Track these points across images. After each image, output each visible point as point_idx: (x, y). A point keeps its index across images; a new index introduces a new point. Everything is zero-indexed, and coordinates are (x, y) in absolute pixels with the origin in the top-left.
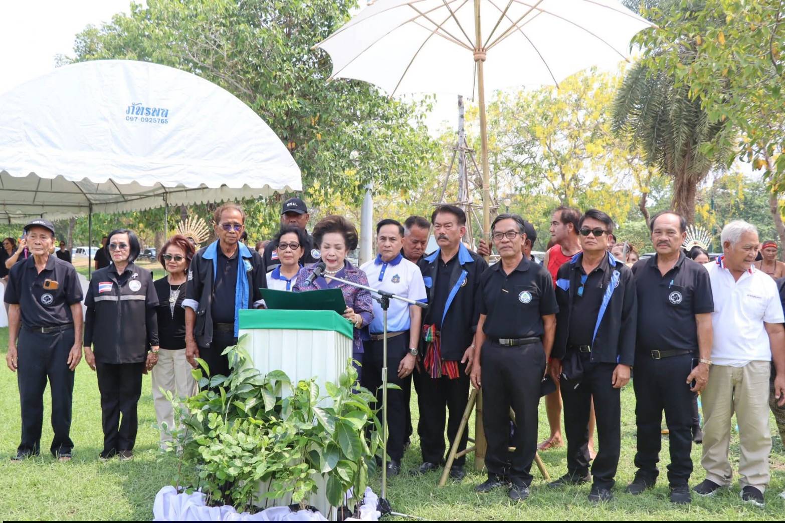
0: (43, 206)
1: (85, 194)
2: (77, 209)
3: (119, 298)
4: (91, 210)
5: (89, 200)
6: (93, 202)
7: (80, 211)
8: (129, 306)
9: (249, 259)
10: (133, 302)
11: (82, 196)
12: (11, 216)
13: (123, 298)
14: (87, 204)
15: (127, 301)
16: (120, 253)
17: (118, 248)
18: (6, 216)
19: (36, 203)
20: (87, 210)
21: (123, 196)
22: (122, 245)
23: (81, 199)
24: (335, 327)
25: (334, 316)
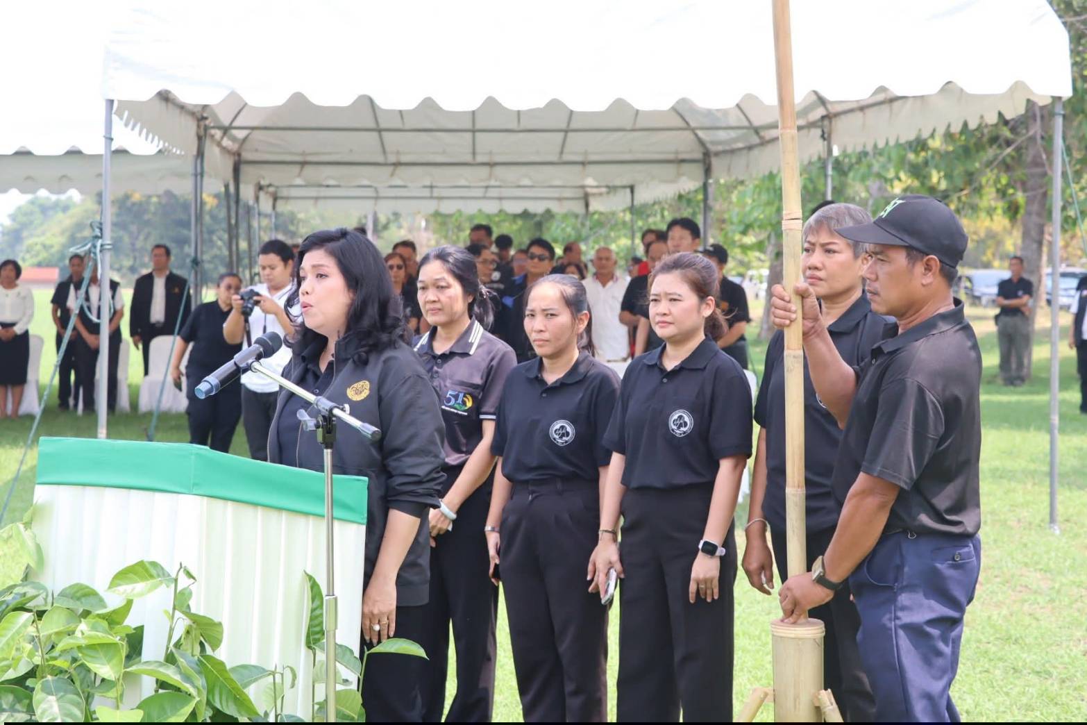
0: (583, 163)
1: (693, 130)
2: (672, 169)
4: (708, 171)
5: (701, 142)
6: (713, 148)
7: (679, 175)
11: (688, 134)
12: (589, 190)
14: (699, 156)
18: (580, 193)
19: (566, 157)
20: (698, 170)
21: (757, 130)
23: (683, 144)
24: (195, 484)
25: (193, 457)
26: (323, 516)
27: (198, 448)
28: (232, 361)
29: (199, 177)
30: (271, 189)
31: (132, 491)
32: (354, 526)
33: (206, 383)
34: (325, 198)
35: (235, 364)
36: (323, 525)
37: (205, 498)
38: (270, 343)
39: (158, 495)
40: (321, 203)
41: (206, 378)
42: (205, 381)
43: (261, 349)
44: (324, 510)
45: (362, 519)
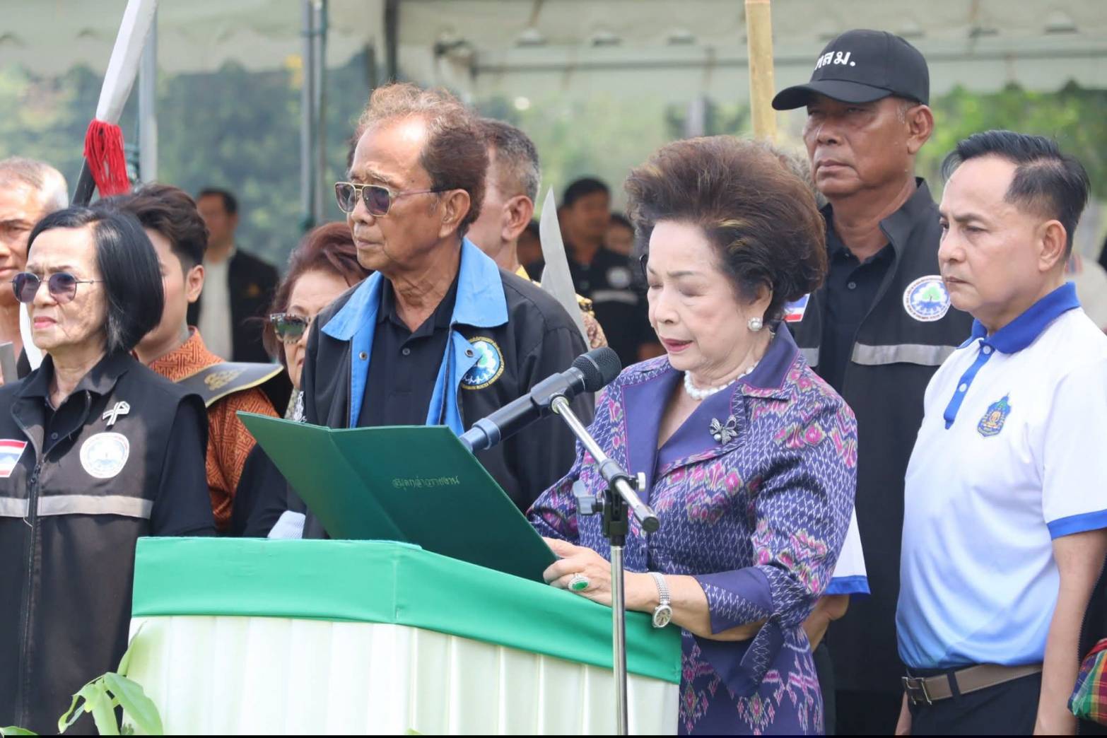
3: (33, 507)
8: (70, 545)
9: (497, 334)
10: (92, 522)
13: (48, 506)
15: (63, 521)
16: (54, 313)
17: (43, 293)
22: (63, 281)
24: (400, 607)
25: (395, 563)
26: (609, 669)
27: (406, 548)
28: (527, 396)
29: (317, 40)
30: (463, 52)
31: (296, 622)
32: (660, 686)
33: (478, 429)
34: (590, 67)
35: (532, 400)
36: (611, 685)
37: (416, 630)
38: (596, 366)
39: (339, 626)
40: (578, 77)
41: (480, 422)
42: (478, 426)
43: (581, 376)
44: (614, 657)
45: (673, 673)
